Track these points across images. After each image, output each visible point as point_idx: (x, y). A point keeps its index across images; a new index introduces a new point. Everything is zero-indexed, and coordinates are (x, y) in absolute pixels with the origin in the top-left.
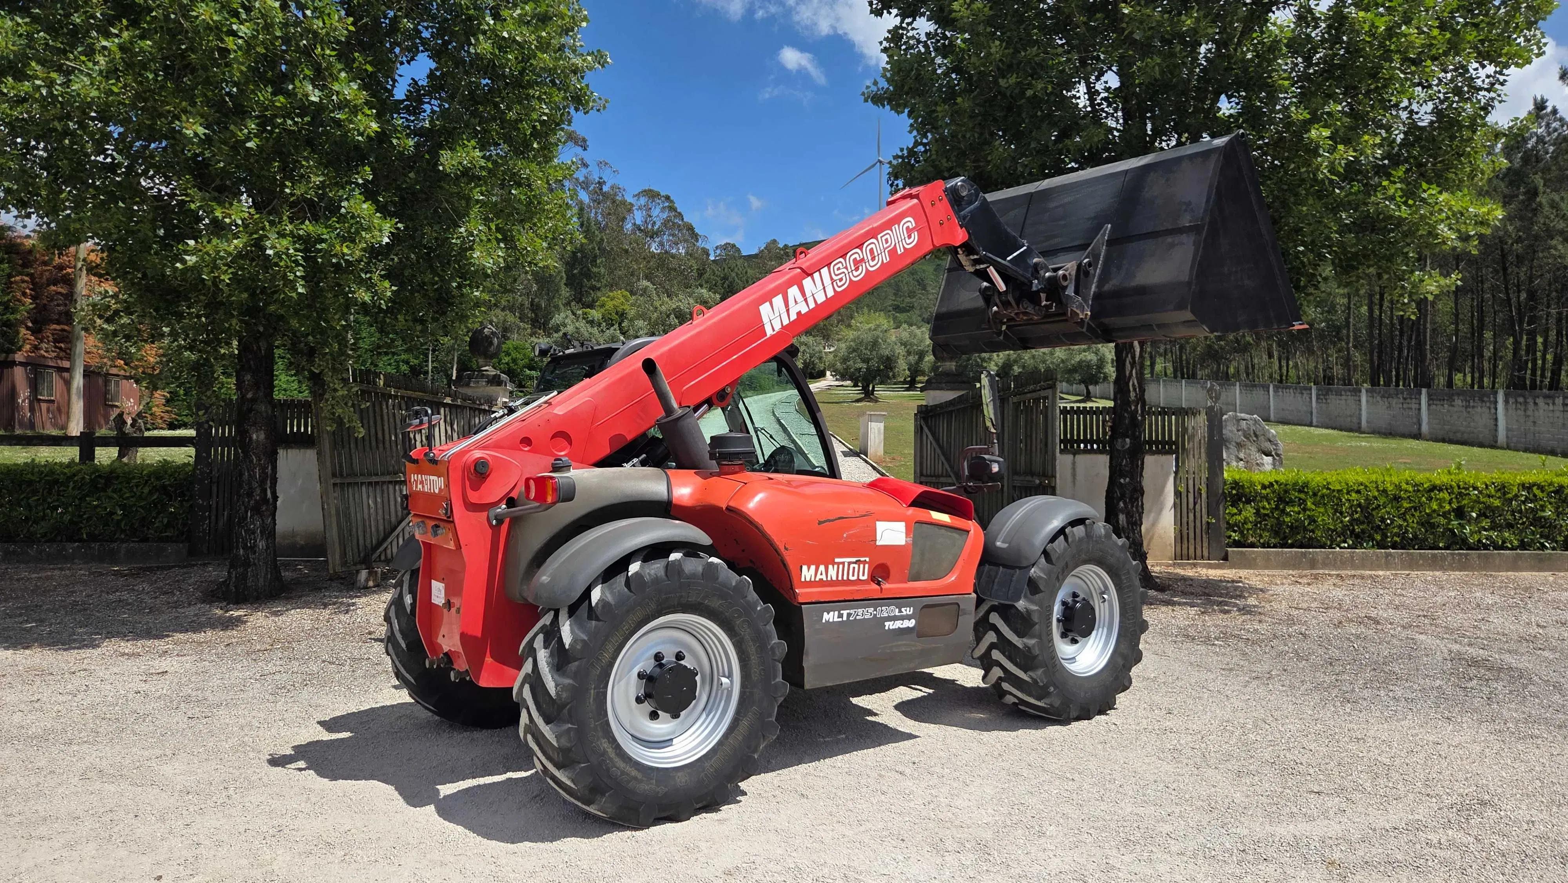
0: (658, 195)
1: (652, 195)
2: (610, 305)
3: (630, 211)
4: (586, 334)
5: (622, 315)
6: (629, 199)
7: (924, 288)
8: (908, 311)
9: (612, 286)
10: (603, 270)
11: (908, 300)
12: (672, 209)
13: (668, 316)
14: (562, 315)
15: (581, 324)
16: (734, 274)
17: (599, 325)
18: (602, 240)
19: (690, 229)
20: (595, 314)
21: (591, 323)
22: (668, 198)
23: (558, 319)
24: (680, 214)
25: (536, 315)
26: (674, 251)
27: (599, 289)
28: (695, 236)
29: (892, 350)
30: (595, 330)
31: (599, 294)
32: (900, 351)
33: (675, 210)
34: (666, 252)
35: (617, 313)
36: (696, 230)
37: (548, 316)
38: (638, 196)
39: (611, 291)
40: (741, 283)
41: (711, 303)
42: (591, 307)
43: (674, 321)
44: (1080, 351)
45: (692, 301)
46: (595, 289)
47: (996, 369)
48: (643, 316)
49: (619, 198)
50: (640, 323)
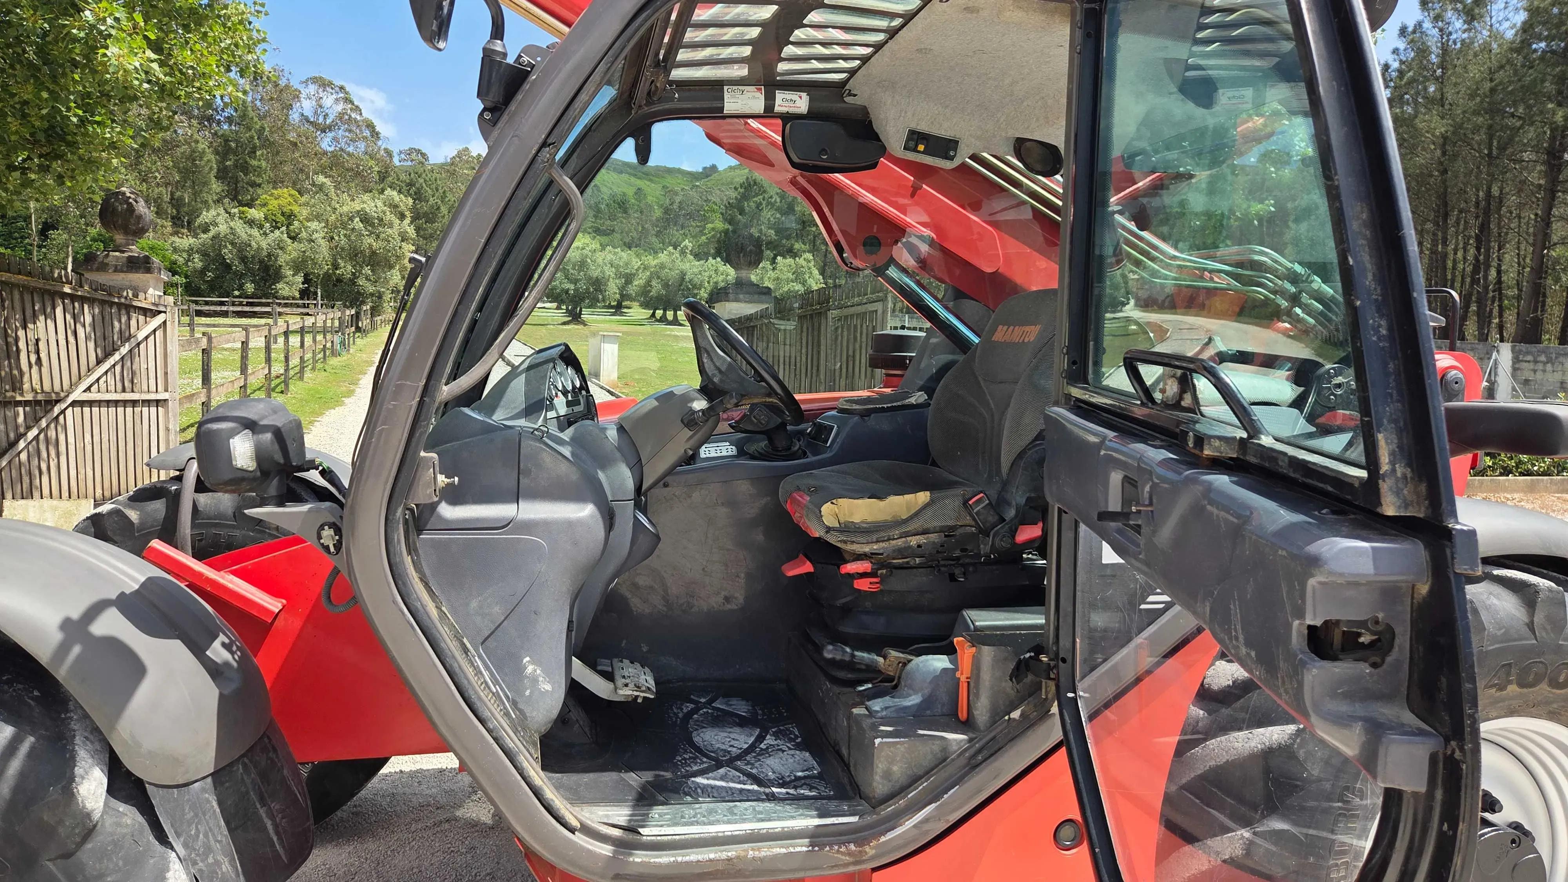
0: (330, 84)
1: (324, 84)
2: (274, 204)
3: (297, 97)
4: (244, 236)
5: (290, 217)
6: (295, 84)
7: (625, 212)
8: (608, 235)
9: (276, 183)
10: (264, 164)
11: (608, 222)
12: (348, 100)
13: (351, 219)
14: (213, 212)
15: (238, 225)
16: (421, 181)
17: (261, 227)
18: (263, 128)
19: (370, 126)
20: (255, 213)
21: (251, 223)
22: (342, 88)
23: (206, 216)
24: (357, 107)
25: (178, 211)
26: (351, 149)
27: (259, 185)
28: (375, 135)
29: (603, 272)
30: (255, 232)
31: (260, 191)
32: (610, 272)
33: (352, 102)
34: (342, 150)
35: (283, 214)
36: (378, 129)
37: (194, 214)
38: (305, 82)
39: (275, 188)
40: (430, 191)
41: (403, 207)
42: (250, 205)
43: (357, 224)
44: (788, 281)
45: (380, 204)
46: (254, 185)
47: (706, 295)
48: (318, 217)
49: (282, 83)
50: (314, 225)
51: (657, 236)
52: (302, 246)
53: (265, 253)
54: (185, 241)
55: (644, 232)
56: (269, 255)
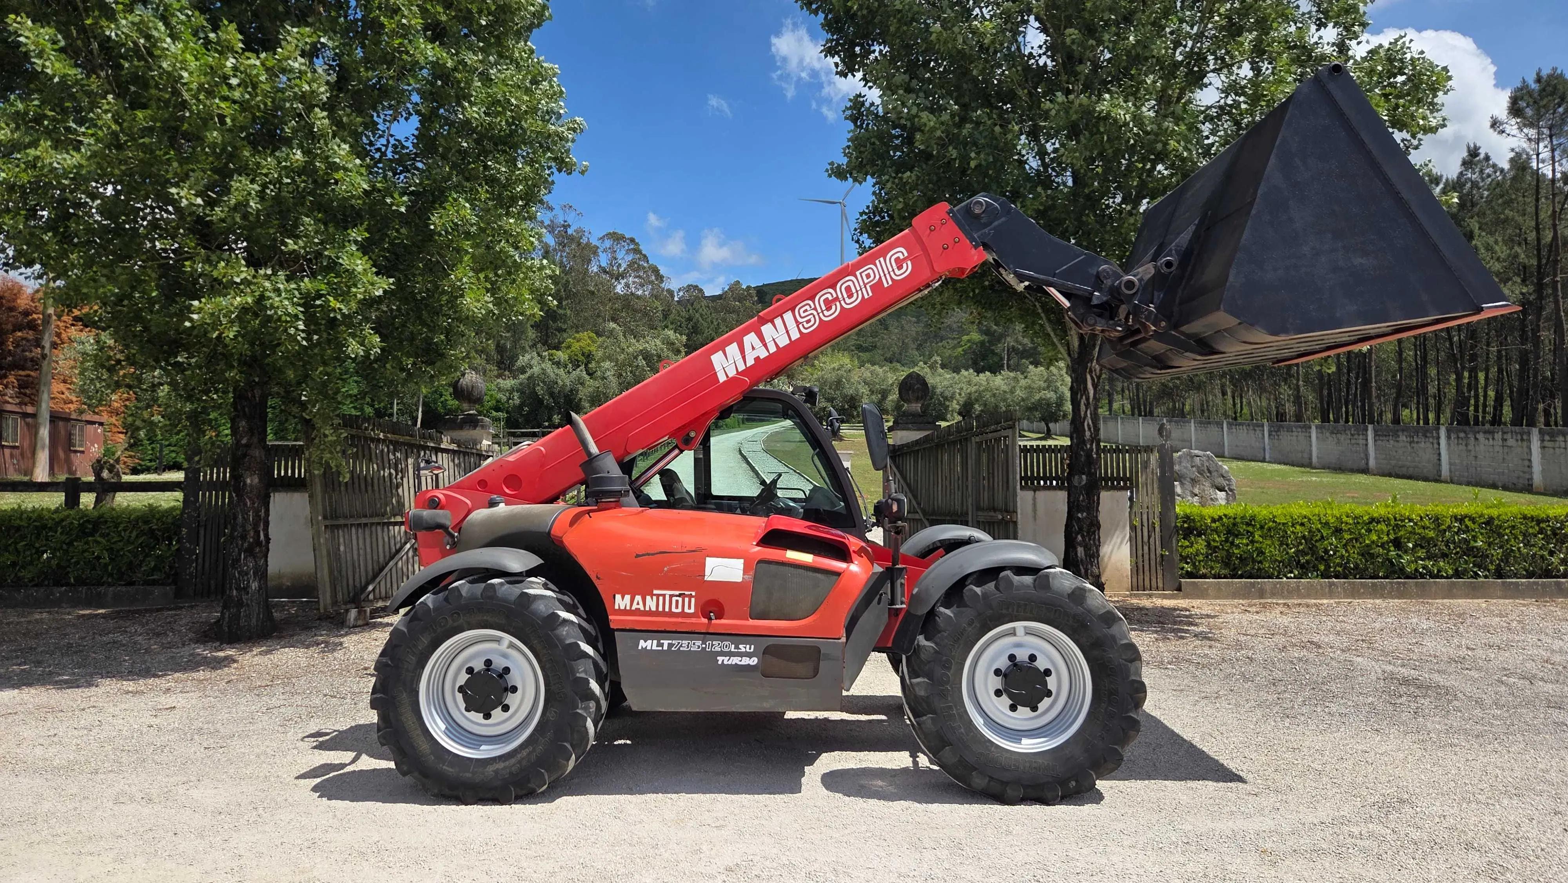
0: (622, 238)
1: (617, 238)
2: (576, 346)
3: (595, 253)
4: (552, 375)
5: (589, 357)
6: (594, 242)
7: (886, 329)
8: (870, 351)
9: (577, 328)
10: (569, 312)
11: (870, 339)
12: (637, 251)
13: (636, 358)
14: (527, 357)
15: (548, 366)
16: (697, 315)
17: (566, 366)
18: (568, 281)
19: (656, 271)
20: (561, 355)
21: (558, 364)
22: (632, 240)
23: (522, 360)
24: (645, 256)
25: (502, 357)
26: (640, 293)
27: (565, 330)
28: (660, 278)
29: (857, 390)
30: (561, 371)
31: (565, 335)
32: (864, 390)
33: (640, 252)
34: (632, 294)
35: (583, 354)
36: (661, 272)
37: (514, 358)
38: (602, 239)
39: (577, 332)
40: (705, 324)
41: (678, 344)
42: (557, 348)
43: (641, 362)
44: (1040, 389)
45: (658, 342)
46: (561, 330)
47: (958, 407)
48: (610, 358)
49: (584, 241)
50: (607, 364)
51: (917, 349)
52: (597, 384)
53: (568, 388)
54: (508, 383)
55: (904, 347)
56: (571, 390)
